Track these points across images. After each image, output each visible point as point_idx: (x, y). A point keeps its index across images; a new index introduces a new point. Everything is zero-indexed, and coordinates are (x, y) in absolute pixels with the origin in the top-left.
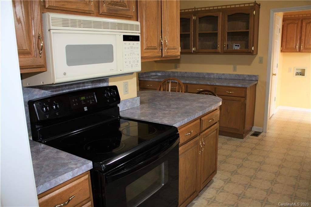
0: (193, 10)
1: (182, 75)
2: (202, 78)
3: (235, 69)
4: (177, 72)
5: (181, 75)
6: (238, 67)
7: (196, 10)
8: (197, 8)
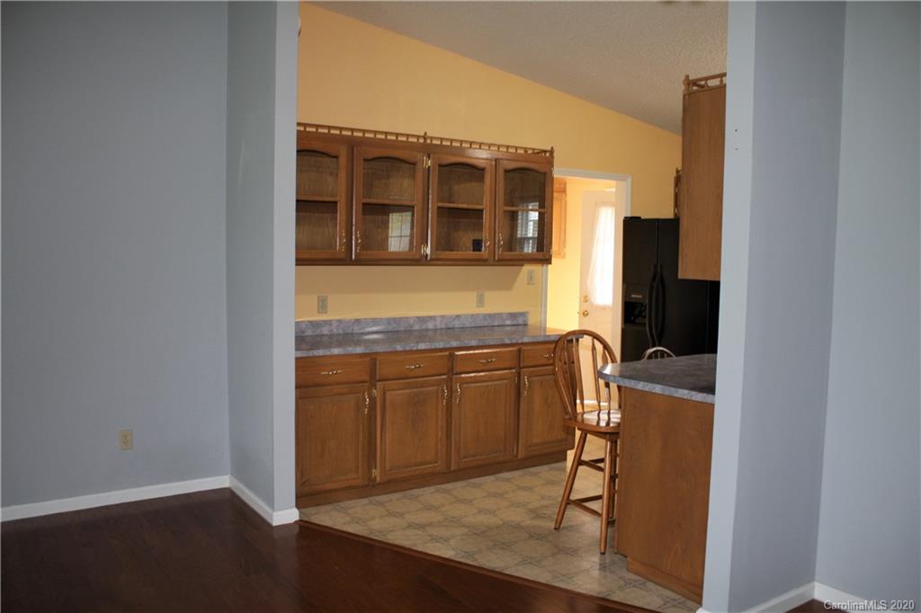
0: (421, 141)
1: (344, 330)
2: (405, 331)
3: (481, 302)
4: (328, 323)
5: (341, 332)
6: (488, 295)
7: (429, 141)
8: (432, 138)
